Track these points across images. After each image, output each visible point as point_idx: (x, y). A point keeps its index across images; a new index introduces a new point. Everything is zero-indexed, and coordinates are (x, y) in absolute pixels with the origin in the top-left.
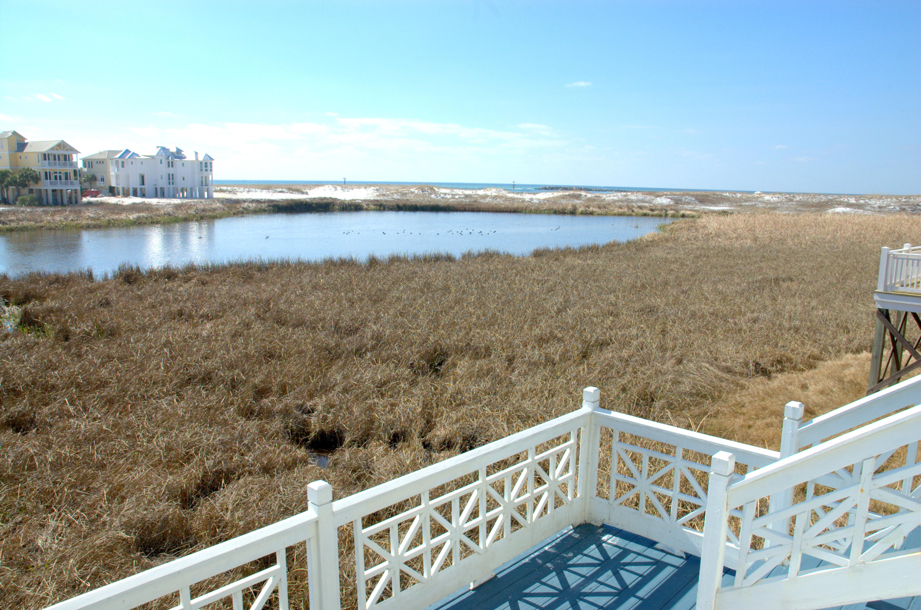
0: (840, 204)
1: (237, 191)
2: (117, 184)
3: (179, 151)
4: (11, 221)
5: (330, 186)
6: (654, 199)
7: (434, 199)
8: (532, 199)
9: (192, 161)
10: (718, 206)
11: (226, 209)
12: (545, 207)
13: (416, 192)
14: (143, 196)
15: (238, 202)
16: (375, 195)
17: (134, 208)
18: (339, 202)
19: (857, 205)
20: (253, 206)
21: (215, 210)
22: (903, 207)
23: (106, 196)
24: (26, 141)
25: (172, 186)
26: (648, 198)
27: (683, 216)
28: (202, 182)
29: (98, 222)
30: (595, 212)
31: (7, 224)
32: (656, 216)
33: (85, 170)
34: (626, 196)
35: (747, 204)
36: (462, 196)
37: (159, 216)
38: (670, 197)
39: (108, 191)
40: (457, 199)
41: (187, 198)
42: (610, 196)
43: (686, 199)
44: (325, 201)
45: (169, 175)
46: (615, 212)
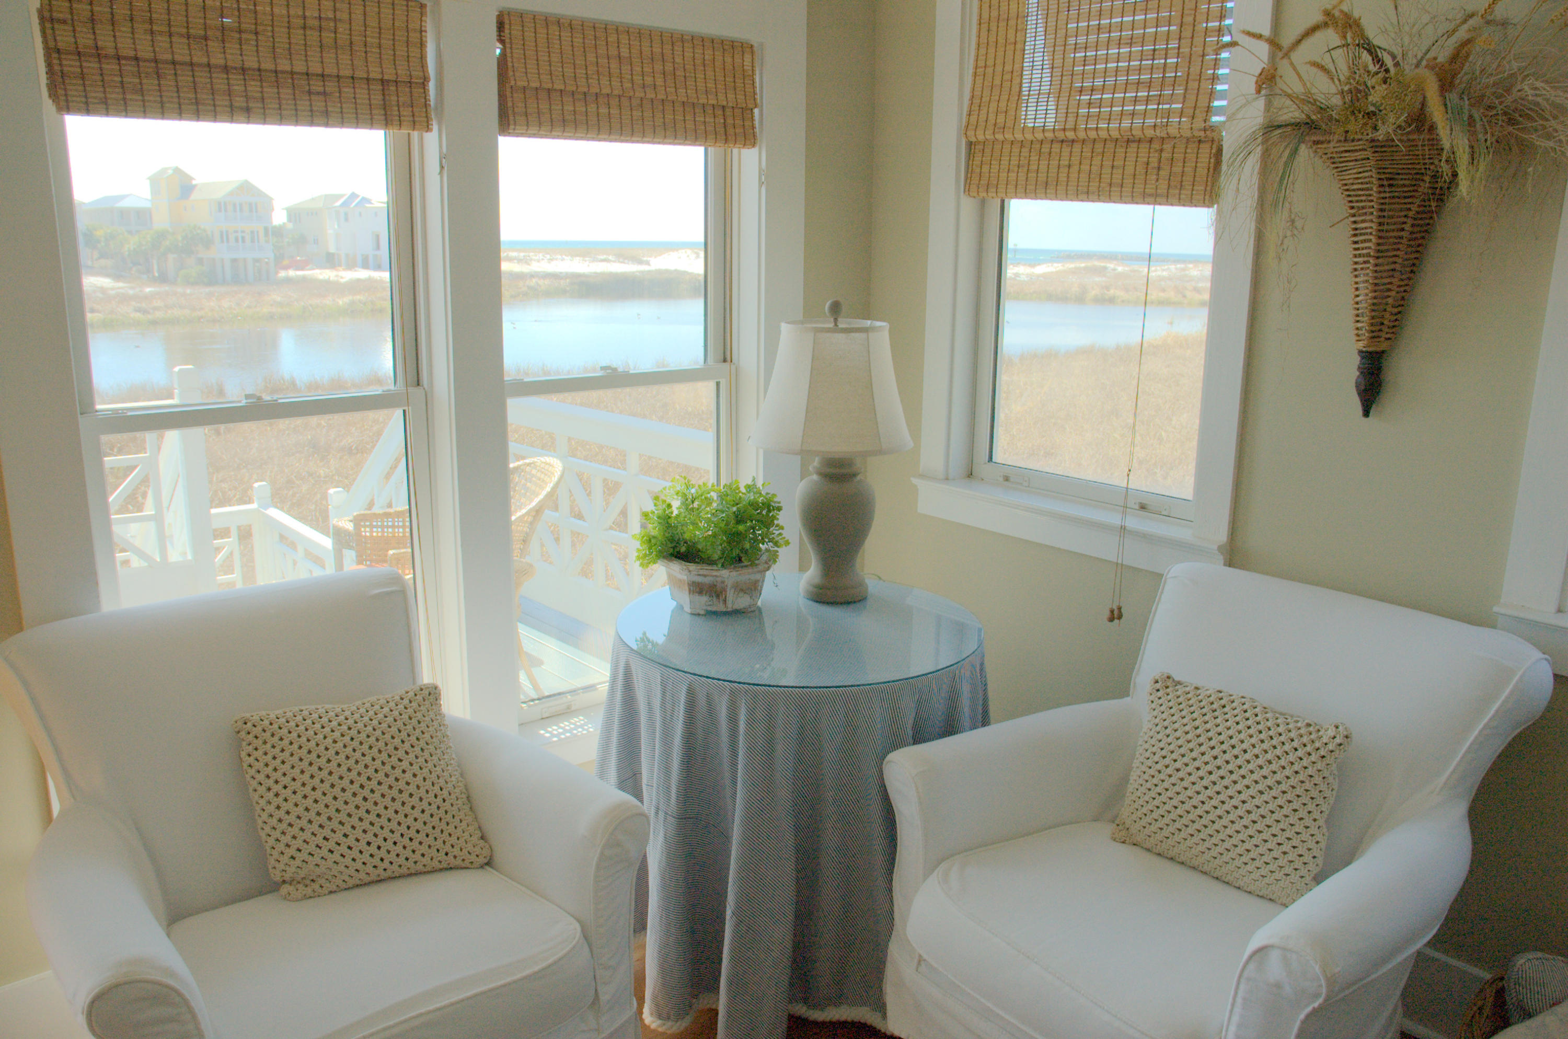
2: (338, 249)
4: (155, 309)
5: (689, 252)
20: (545, 283)
23: (318, 267)
24: (194, 182)
31: (149, 313)
33: (290, 226)
39: (323, 260)
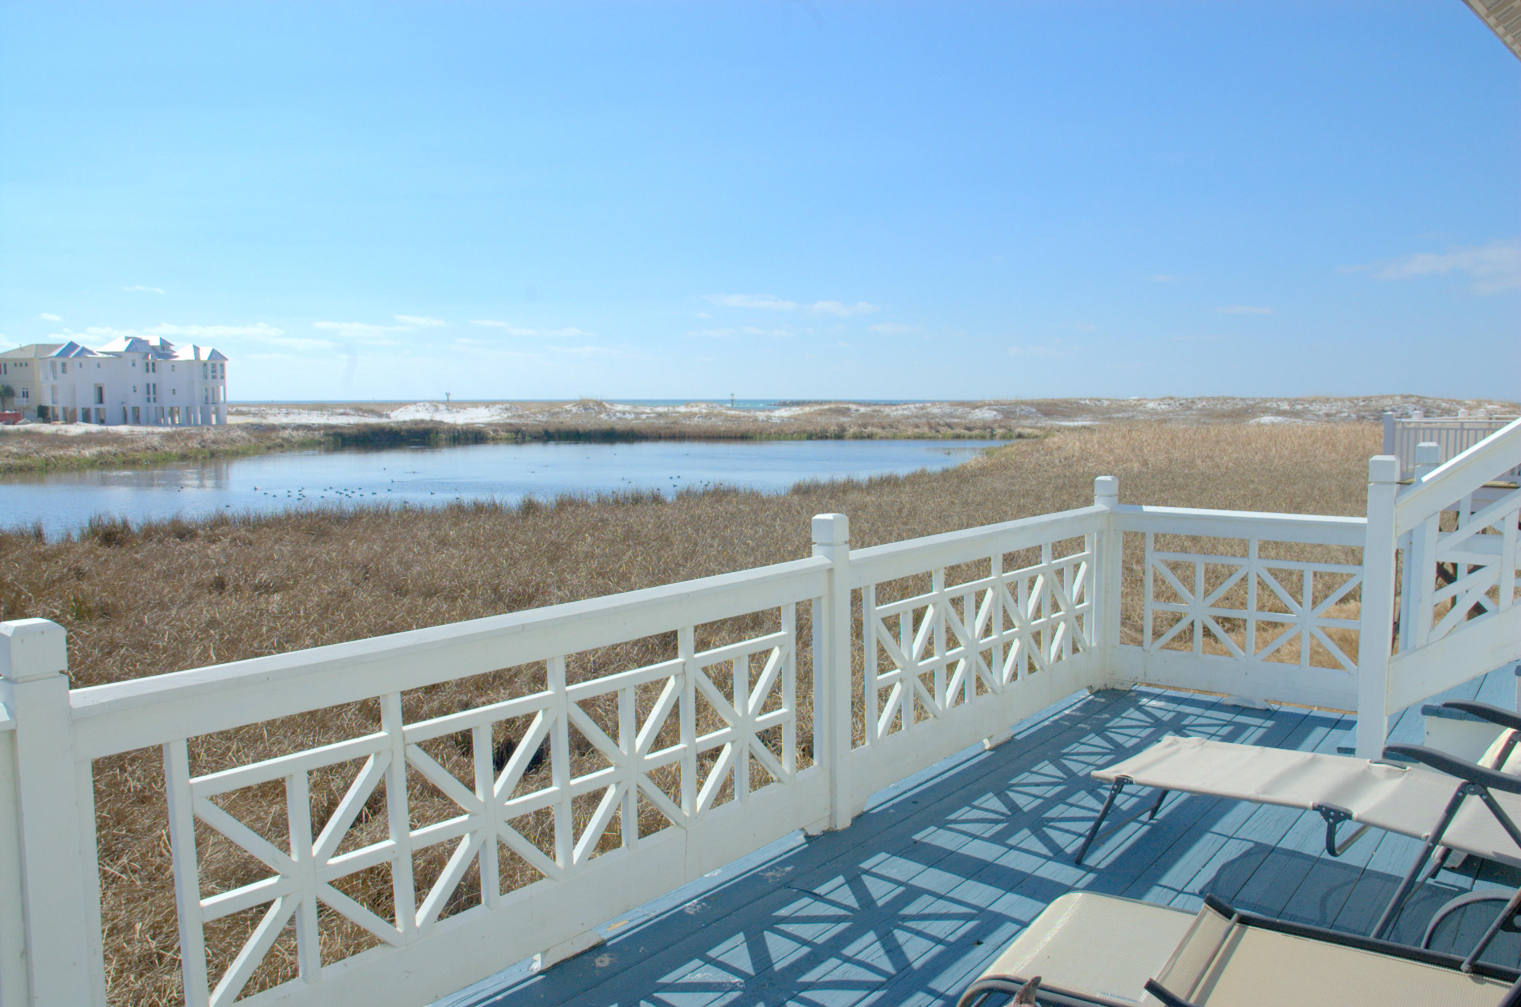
0: (1266, 411)
1: (267, 414)
2: (54, 402)
3: (165, 345)
6: (970, 412)
7: (605, 421)
8: (769, 418)
9: (189, 361)
10: (1073, 421)
11: (253, 440)
12: (794, 428)
13: (574, 410)
14: (102, 422)
15: (273, 428)
16: (505, 416)
17: (87, 439)
18: (446, 427)
19: (1292, 412)
20: (299, 435)
21: (233, 441)
22: (1362, 413)
23: (32, 422)
25: (153, 405)
26: (960, 410)
27: (1020, 436)
28: (207, 397)
29: (28, 461)
30: (876, 434)
32: (976, 437)
34: (922, 408)
35: (1120, 415)
36: (653, 415)
37: (137, 451)
38: (996, 407)
39: (36, 414)
40: (645, 420)
41: (180, 425)
42: (897, 410)
43: (1022, 410)
44: (423, 426)
45: (148, 385)
46: (909, 433)
